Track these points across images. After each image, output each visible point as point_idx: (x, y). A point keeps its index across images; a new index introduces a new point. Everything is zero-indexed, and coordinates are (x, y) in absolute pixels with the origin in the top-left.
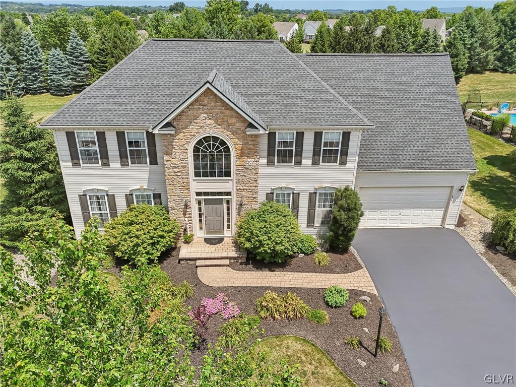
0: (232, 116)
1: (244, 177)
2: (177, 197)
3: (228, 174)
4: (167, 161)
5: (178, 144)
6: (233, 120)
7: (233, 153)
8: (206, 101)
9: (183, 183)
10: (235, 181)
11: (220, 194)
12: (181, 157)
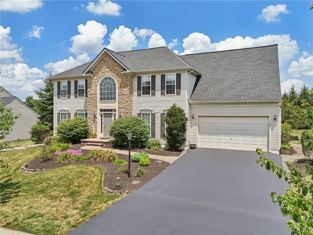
0: (116, 66)
1: (122, 100)
2: (91, 112)
3: (115, 99)
4: (89, 91)
5: (93, 82)
6: (117, 68)
7: (117, 86)
8: (106, 59)
9: (95, 103)
10: (117, 102)
11: (111, 110)
12: (95, 89)
